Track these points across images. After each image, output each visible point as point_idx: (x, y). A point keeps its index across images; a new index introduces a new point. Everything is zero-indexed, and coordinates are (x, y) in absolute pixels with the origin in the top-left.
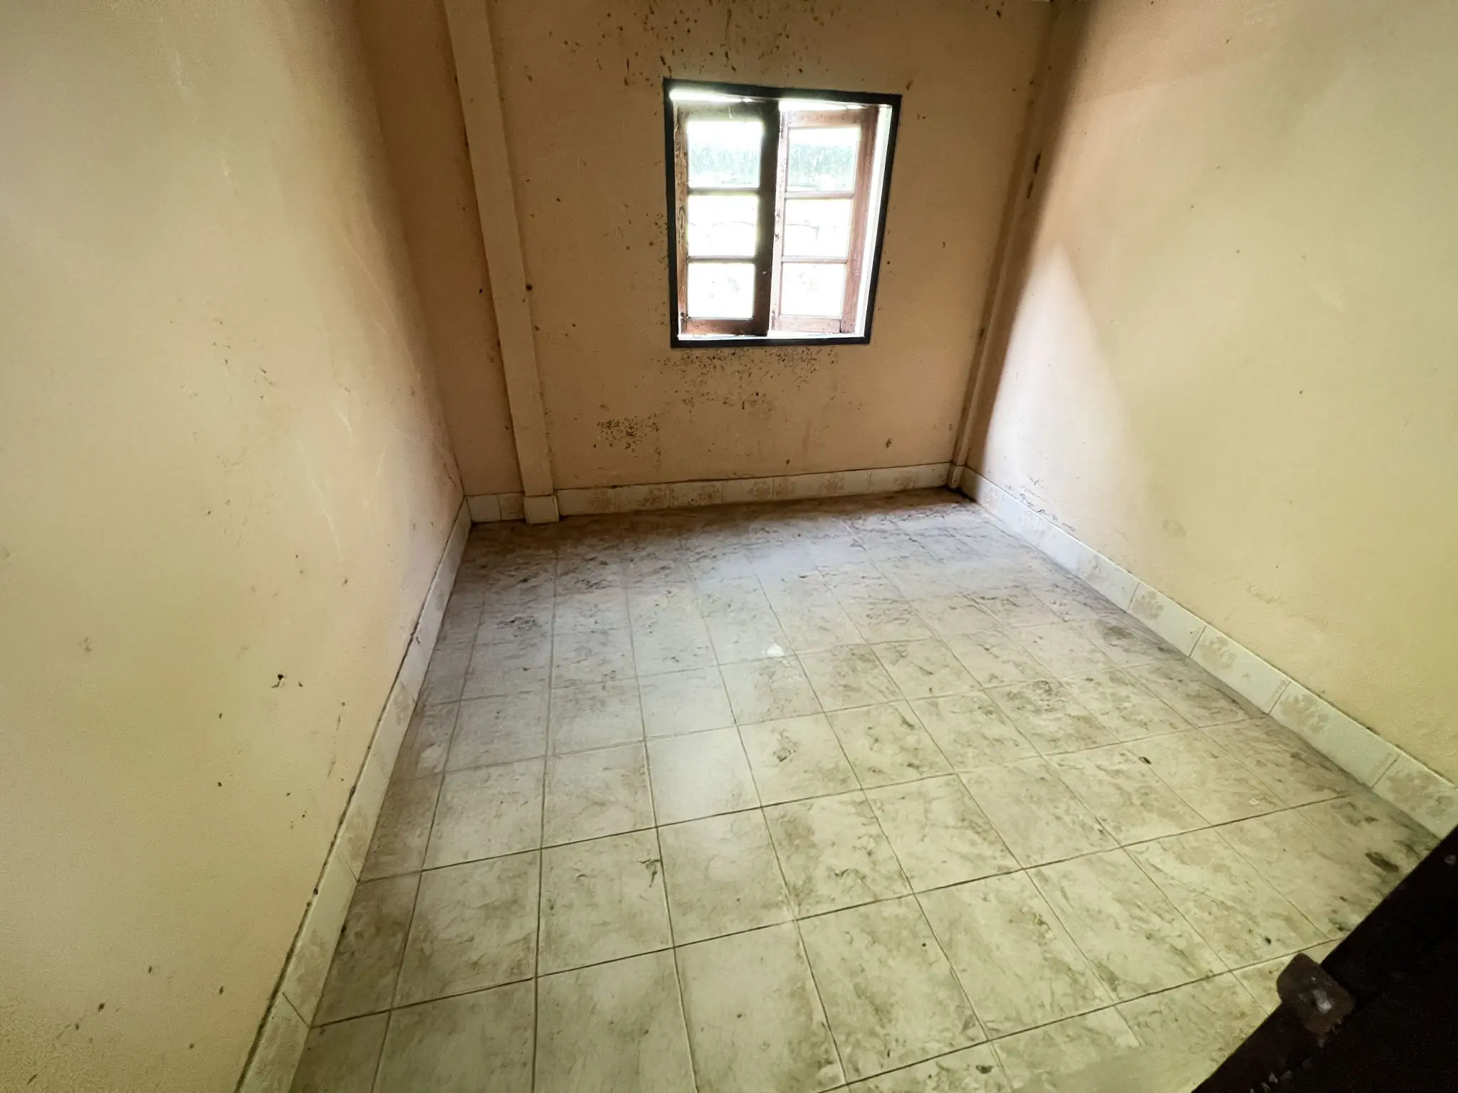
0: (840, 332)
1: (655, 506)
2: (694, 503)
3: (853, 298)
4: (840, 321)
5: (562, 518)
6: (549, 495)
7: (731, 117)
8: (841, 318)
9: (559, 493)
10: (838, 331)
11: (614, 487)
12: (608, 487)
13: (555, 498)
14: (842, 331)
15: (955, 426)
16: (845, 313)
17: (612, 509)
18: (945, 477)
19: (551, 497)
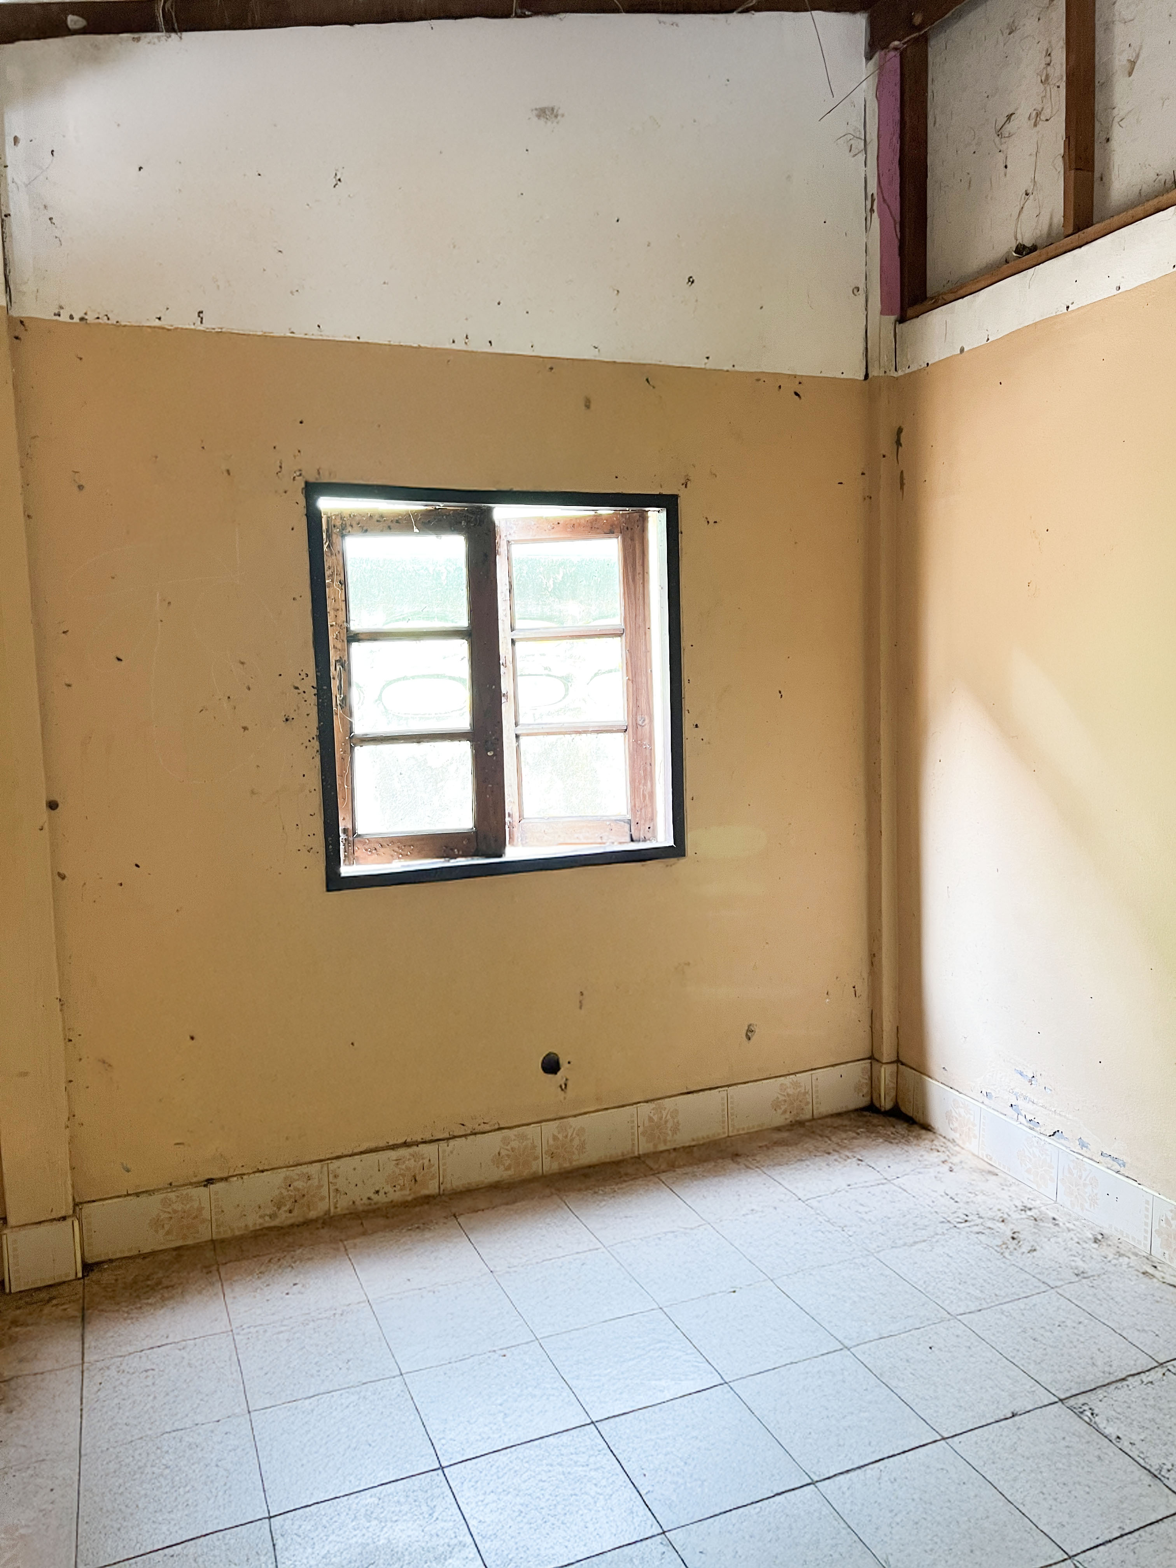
0: (632, 840)
1: (297, 1217)
2: (381, 1198)
3: (645, 784)
4: (629, 822)
5: (87, 1268)
6: (64, 1218)
7: (416, 530)
8: (629, 817)
9: (87, 1209)
10: (628, 839)
11: (210, 1181)
12: (197, 1184)
13: (76, 1223)
14: (634, 838)
15: (863, 989)
16: (634, 809)
17: (205, 1234)
18: (865, 1090)
19: (69, 1222)
